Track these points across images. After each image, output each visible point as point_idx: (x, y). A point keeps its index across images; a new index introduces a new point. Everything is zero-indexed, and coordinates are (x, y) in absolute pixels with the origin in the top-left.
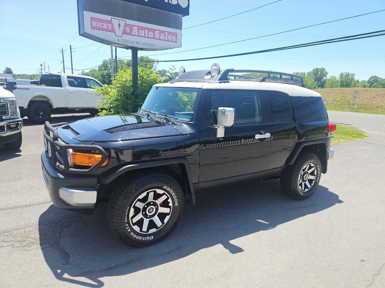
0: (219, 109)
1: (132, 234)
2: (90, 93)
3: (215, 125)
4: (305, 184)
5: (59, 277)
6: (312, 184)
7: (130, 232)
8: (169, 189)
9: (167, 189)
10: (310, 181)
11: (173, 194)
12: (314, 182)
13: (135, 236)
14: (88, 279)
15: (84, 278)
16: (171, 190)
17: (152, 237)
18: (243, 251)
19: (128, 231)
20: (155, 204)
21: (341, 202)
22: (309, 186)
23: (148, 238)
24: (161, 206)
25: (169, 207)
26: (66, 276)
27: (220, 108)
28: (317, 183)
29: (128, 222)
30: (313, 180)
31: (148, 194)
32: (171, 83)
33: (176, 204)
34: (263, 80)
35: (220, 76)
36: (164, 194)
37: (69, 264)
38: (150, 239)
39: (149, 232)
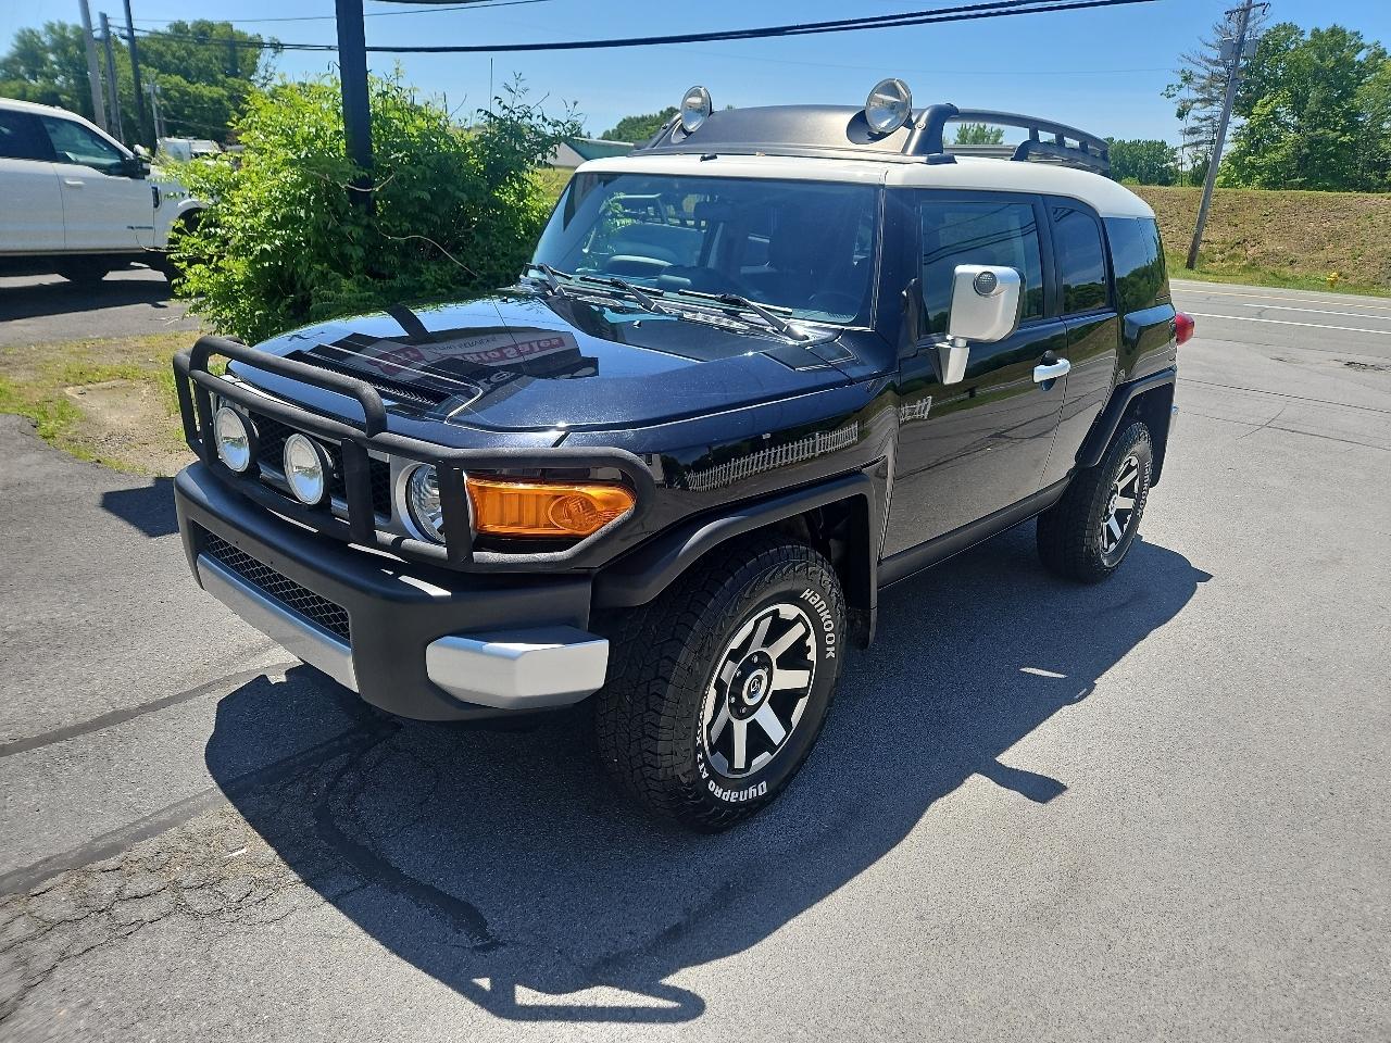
0: (962, 274)
1: (712, 786)
2: (71, 186)
3: (934, 336)
4: (1108, 526)
5: (500, 1005)
6: (1125, 527)
7: (708, 780)
8: (814, 600)
9: (810, 600)
10: (1121, 515)
11: (825, 615)
12: (1129, 518)
13: (718, 792)
14: (629, 994)
15: (606, 990)
16: (823, 602)
17: (764, 784)
18: (1065, 788)
19: (704, 777)
20: (765, 661)
21: (1206, 577)
22: (1118, 534)
23: (752, 792)
24: (780, 666)
25: (806, 666)
26: (525, 996)
27: (960, 269)
28: (1136, 520)
29: (701, 747)
30: (1127, 511)
31: (757, 623)
32: (704, 159)
33: (831, 652)
34: (1021, 154)
35: (918, 133)
36: (799, 619)
37: (504, 945)
38: (760, 793)
39: (752, 771)
